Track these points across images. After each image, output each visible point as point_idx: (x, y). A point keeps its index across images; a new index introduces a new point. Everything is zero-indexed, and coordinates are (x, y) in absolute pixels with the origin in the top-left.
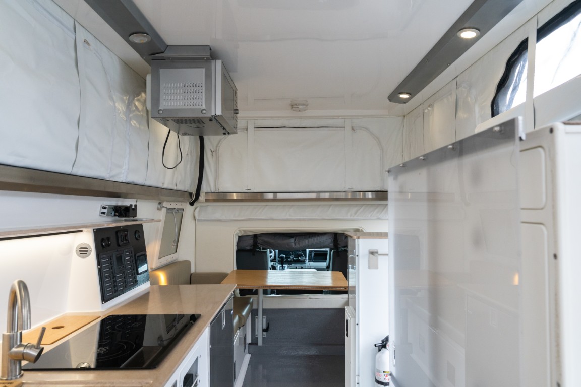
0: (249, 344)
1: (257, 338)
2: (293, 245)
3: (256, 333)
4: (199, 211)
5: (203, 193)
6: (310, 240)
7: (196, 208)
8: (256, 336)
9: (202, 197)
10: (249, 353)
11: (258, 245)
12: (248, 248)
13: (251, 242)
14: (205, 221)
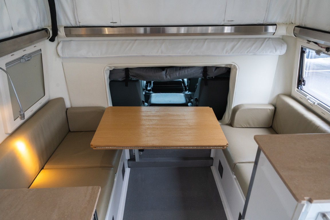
0: (129, 160)
1: (135, 155)
2: (165, 76)
3: (134, 152)
4: (62, 48)
5: (61, 26)
6: (181, 72)
7: (58, 44)
8: (134, 154)
9: (61, 32)
10: (129, 167)
11: (130, 76)
12: (120, 79)
13: (123, 74)
14: (70, 58)
